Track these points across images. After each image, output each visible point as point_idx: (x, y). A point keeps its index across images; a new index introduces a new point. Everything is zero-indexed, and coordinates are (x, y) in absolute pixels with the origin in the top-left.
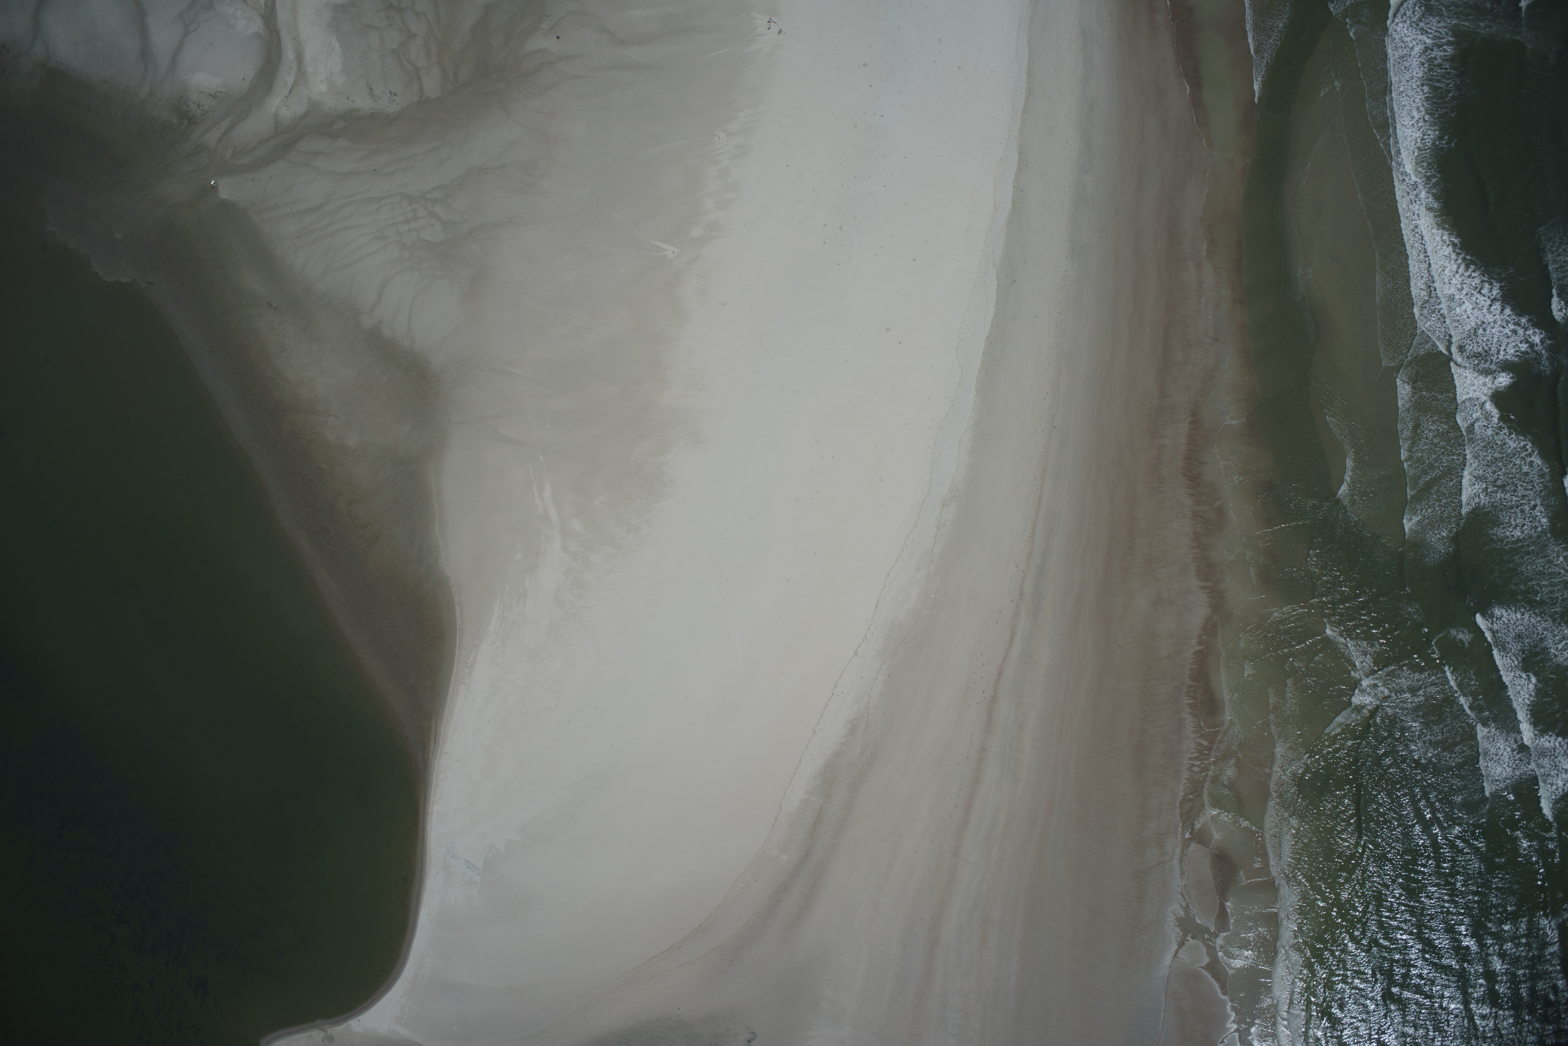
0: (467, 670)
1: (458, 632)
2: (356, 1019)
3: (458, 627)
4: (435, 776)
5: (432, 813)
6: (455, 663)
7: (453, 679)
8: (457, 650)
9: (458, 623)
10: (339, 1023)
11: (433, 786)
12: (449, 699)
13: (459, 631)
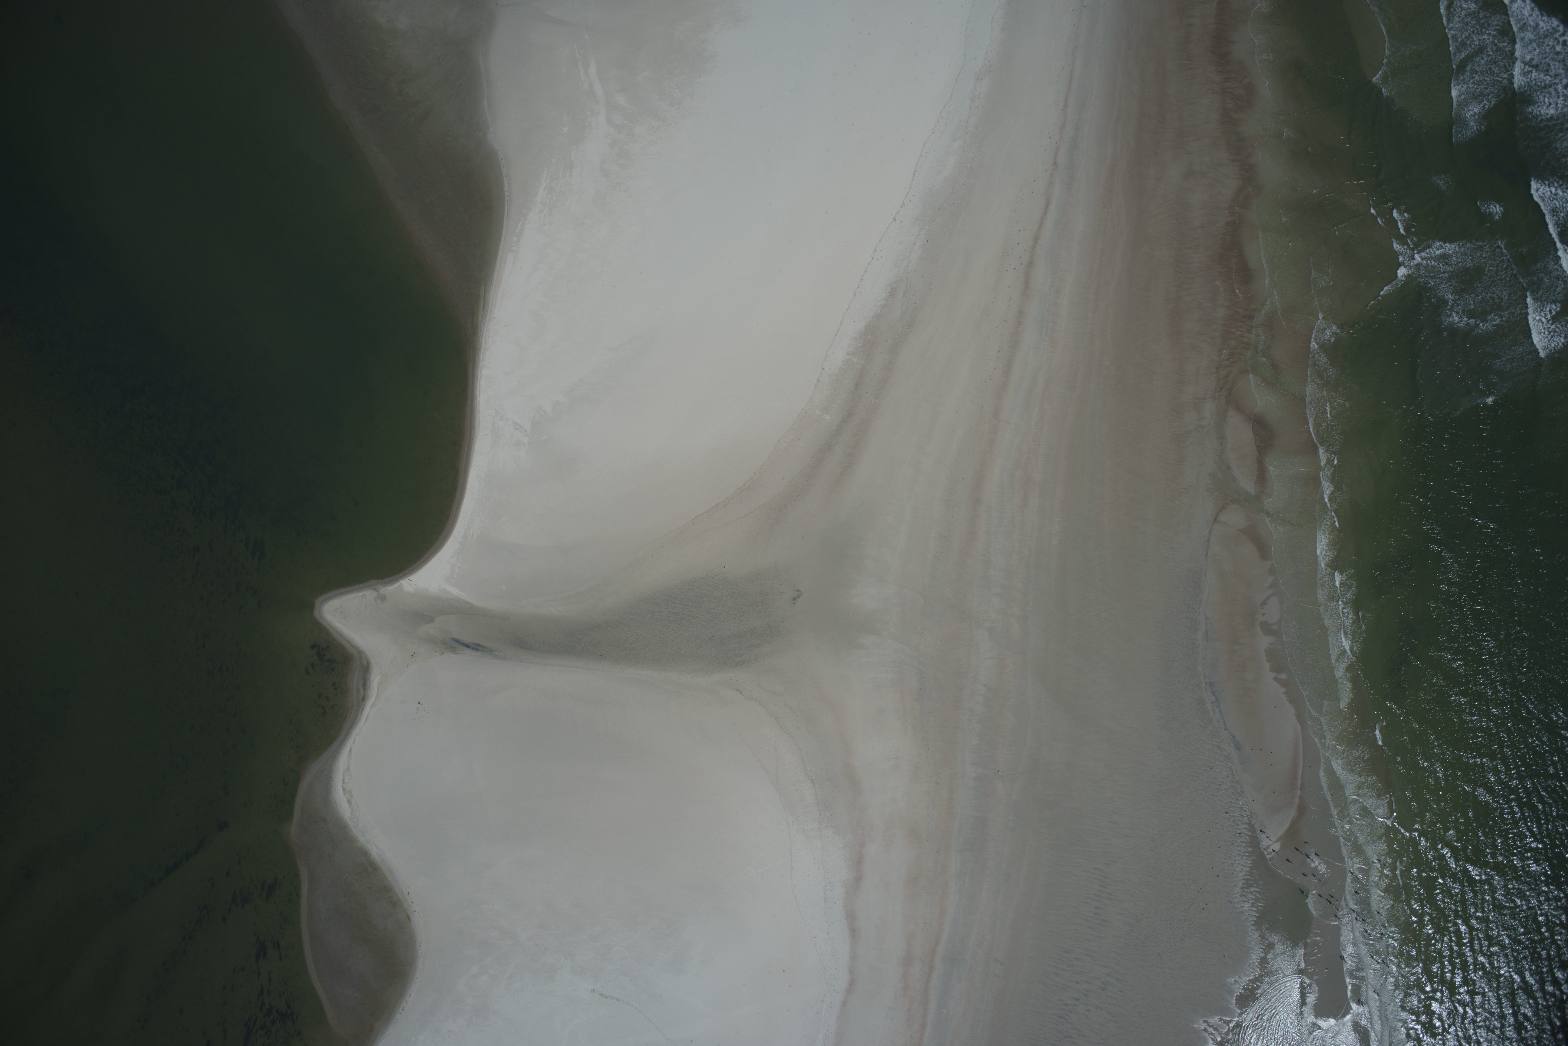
0: (515, 239)
1: (506, 203)
2: (407, 579)
3: (507, 198)
4: (483, 341)
5: (481, 377)
6: (504, 233)
7: (501, 247)
8: (505, 220)
9: (507, 194)
10: (391, 582)
11: (482, 350)
12: (497, 266)
13: (508, 201)
